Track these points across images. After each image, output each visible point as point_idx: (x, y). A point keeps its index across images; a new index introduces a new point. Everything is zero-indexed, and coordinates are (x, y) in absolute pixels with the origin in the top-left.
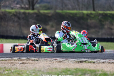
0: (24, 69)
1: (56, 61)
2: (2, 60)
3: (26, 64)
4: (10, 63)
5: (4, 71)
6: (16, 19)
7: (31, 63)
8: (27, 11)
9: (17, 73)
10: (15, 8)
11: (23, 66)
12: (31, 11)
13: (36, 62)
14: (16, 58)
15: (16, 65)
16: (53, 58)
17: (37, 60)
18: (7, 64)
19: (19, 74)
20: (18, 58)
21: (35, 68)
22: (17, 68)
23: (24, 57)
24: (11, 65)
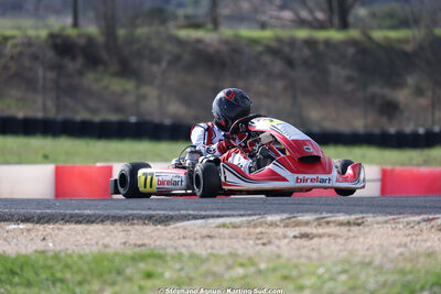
0: (309, 258)
1: (432, 227)
2: (224, 226)
3: (315, 240)
4: (254, 236)
5: (229, 267)
6: (278, 66)
7: (336, 236)
8: (321, 35)
9: (278, 274)
10: (273, 21)
11: (304, 247)
12: (335, 35)
13: (355, 229)
14: (276, 218)
15: (277, 242)
16: (420, 214)
17: (359, 225)
18: (241, 241)
19: (285, 278)
20: (285, 216)
21: (351, 252)
22: (279, 256)
23: (307, 211)
24: (257, 245)
